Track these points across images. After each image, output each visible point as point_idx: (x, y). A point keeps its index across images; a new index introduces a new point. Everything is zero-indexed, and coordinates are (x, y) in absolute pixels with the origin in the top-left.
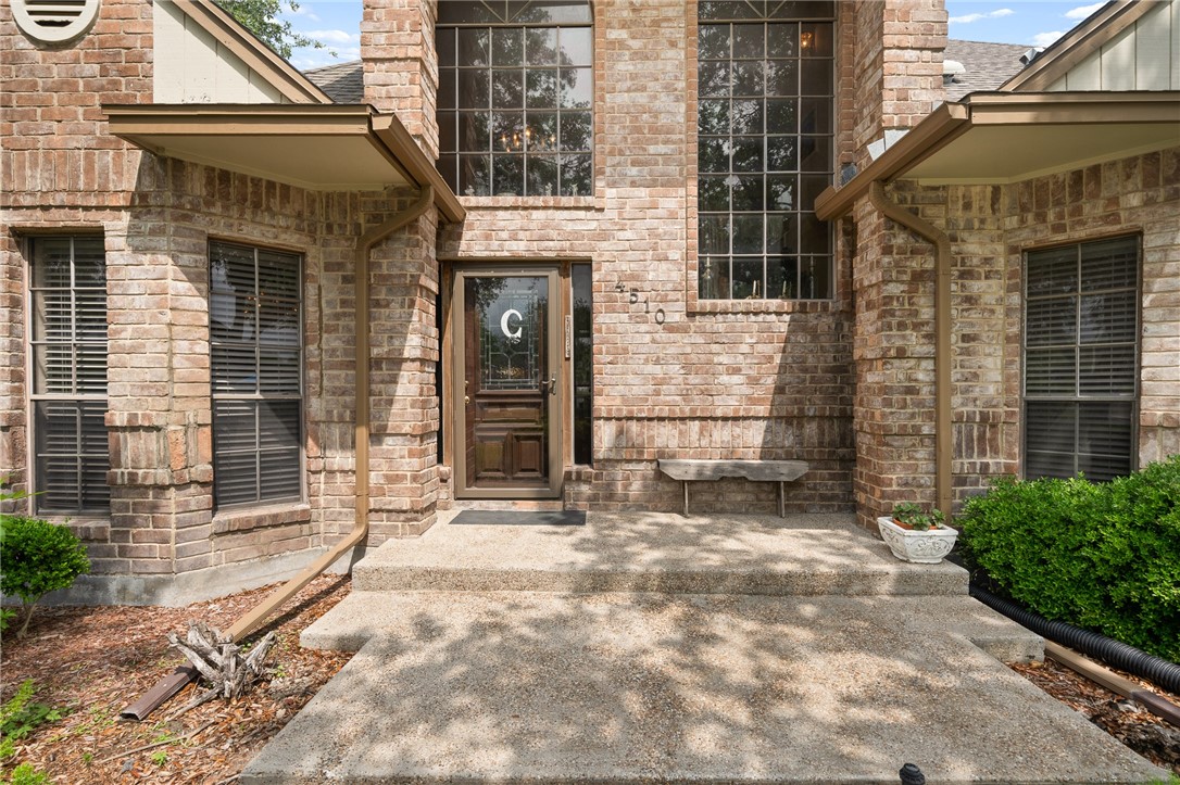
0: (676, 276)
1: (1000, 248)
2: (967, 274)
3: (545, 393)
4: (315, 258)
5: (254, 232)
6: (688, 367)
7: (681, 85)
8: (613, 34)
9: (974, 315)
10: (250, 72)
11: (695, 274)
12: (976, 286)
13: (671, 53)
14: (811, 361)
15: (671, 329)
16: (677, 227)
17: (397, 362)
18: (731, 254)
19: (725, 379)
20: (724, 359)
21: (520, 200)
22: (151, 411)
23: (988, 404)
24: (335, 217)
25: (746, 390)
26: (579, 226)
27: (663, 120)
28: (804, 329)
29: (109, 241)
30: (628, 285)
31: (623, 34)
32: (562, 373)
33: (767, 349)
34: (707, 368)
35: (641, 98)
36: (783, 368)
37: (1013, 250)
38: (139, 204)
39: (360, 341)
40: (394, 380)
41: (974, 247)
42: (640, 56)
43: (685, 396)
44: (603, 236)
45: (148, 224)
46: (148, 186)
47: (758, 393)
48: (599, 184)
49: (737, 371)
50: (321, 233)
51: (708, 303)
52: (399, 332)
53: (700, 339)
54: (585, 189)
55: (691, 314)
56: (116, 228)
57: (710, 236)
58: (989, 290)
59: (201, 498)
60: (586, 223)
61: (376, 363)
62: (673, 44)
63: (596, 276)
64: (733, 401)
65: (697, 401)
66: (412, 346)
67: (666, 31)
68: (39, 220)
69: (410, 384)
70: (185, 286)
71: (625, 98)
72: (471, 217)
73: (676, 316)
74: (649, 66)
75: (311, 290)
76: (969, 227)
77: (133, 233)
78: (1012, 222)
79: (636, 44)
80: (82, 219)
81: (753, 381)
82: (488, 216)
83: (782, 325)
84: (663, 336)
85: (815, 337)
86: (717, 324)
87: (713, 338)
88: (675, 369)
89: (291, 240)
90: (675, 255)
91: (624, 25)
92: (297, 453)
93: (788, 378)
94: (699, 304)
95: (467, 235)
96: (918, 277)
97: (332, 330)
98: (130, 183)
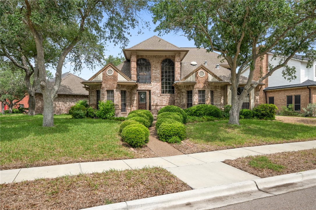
0: (159, 92)
1: (185, 90)
2: (182, 93)
3: (146, 103)
4: (127, 91)
5: (123, 89)
6: (160, 101)
7: (159, 73)
8: (153, 68)
9: (183, 96)
10: (125, 78)
11: (161, 91)
12: (183, 94)
13: (158, 70)
14: (172, 100)
15: (159, 97)
16: (159, 87)
17: (134, 100)
18: (164, 89)
19: (164, 102)
20: (164, 100)
21: (144, 84)
22: (117, 103)
23: (184, 103)
24: (129, 88)
25: (166, 103)
26: (149, 87)
27: (158, 77)
28: (171, 97)
29: (114, 91)
30: (154, 92)
31: (154, 68)
32: (148, 101)
33: (168, 99)
34: (162, 101)
35: (156, 74)
36: (169, 101)
37: (186, 91)
38: (117, 88)
39: (131, 98)
40: (134, 102)
41: (183, 90)
42: (155, 70)
43: (160, 103)
44: (152, 88)
45: (117, 90)
46: (117, 86)
47: (167, 103)
48: (152, 83)
49: (165, 101)
50: (128, 89)
51: (162, 94)
52: (134, 97)
53: (161, 98)
54: (150, 83)
55: (160, 95)
56: (115, 90)
57: (162, 87)
58: (184, 94)
59: (120, 111)
60: (150, 86)
61: (132, 100)
62: (159, 69)
63: (151, 92)
64: (165, 104)
65: (161, 104)
66: (136, 99)
67: (158, 68)
68: (109, 89)
69: (135, 102)
70: (120, 94)
71: (154, 74)
72: (139, 86)
73: (159, 95)
74: (156, 71)
75: (127, 94)
76: (182, 89)
77: (116, 90)
78: (186, 88)
79: (155, 69)
80: (112, 89)
81: (167, 102)
82: (140, 86)
83: (169, 96)
84: (158, 97)
85: (172, 98)
86: (163, 96)
87: (163, 98)
88: (159, 101)
89: (126, 90)
90: (159, 90)
91: (154, 67)
92: (125, 108)
93: (170, 102)
94: (161, 94)
95: (138, 87)
96: (178, 93)
97: (128, 97)
98: (116, 86)
